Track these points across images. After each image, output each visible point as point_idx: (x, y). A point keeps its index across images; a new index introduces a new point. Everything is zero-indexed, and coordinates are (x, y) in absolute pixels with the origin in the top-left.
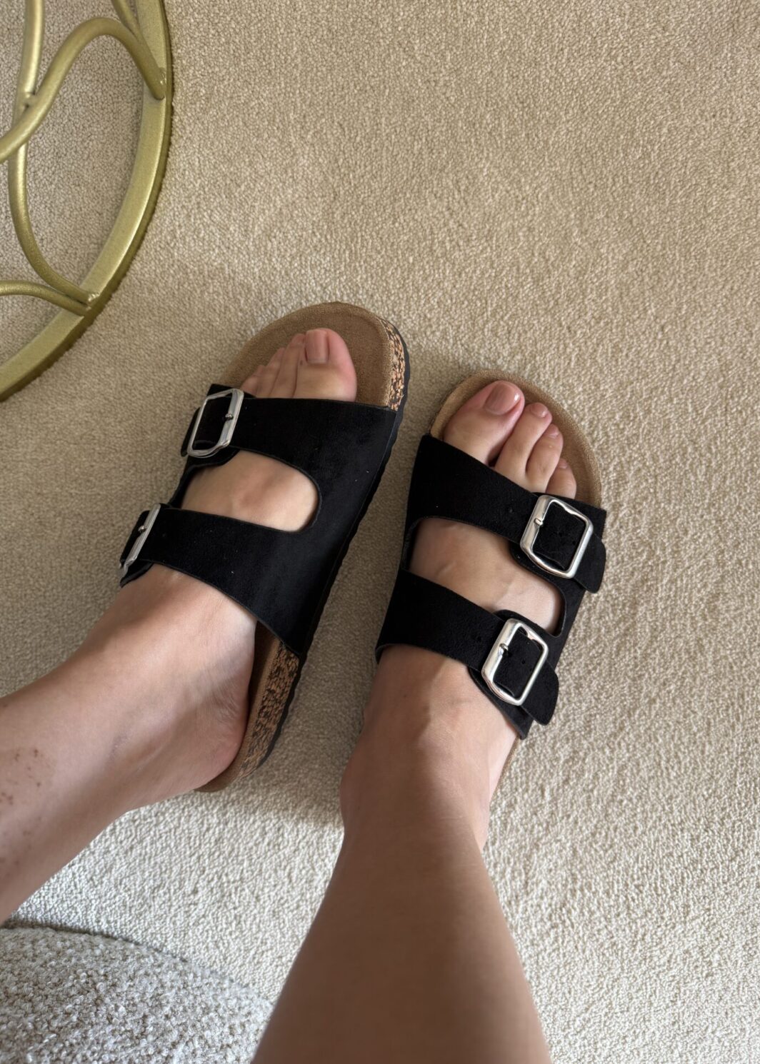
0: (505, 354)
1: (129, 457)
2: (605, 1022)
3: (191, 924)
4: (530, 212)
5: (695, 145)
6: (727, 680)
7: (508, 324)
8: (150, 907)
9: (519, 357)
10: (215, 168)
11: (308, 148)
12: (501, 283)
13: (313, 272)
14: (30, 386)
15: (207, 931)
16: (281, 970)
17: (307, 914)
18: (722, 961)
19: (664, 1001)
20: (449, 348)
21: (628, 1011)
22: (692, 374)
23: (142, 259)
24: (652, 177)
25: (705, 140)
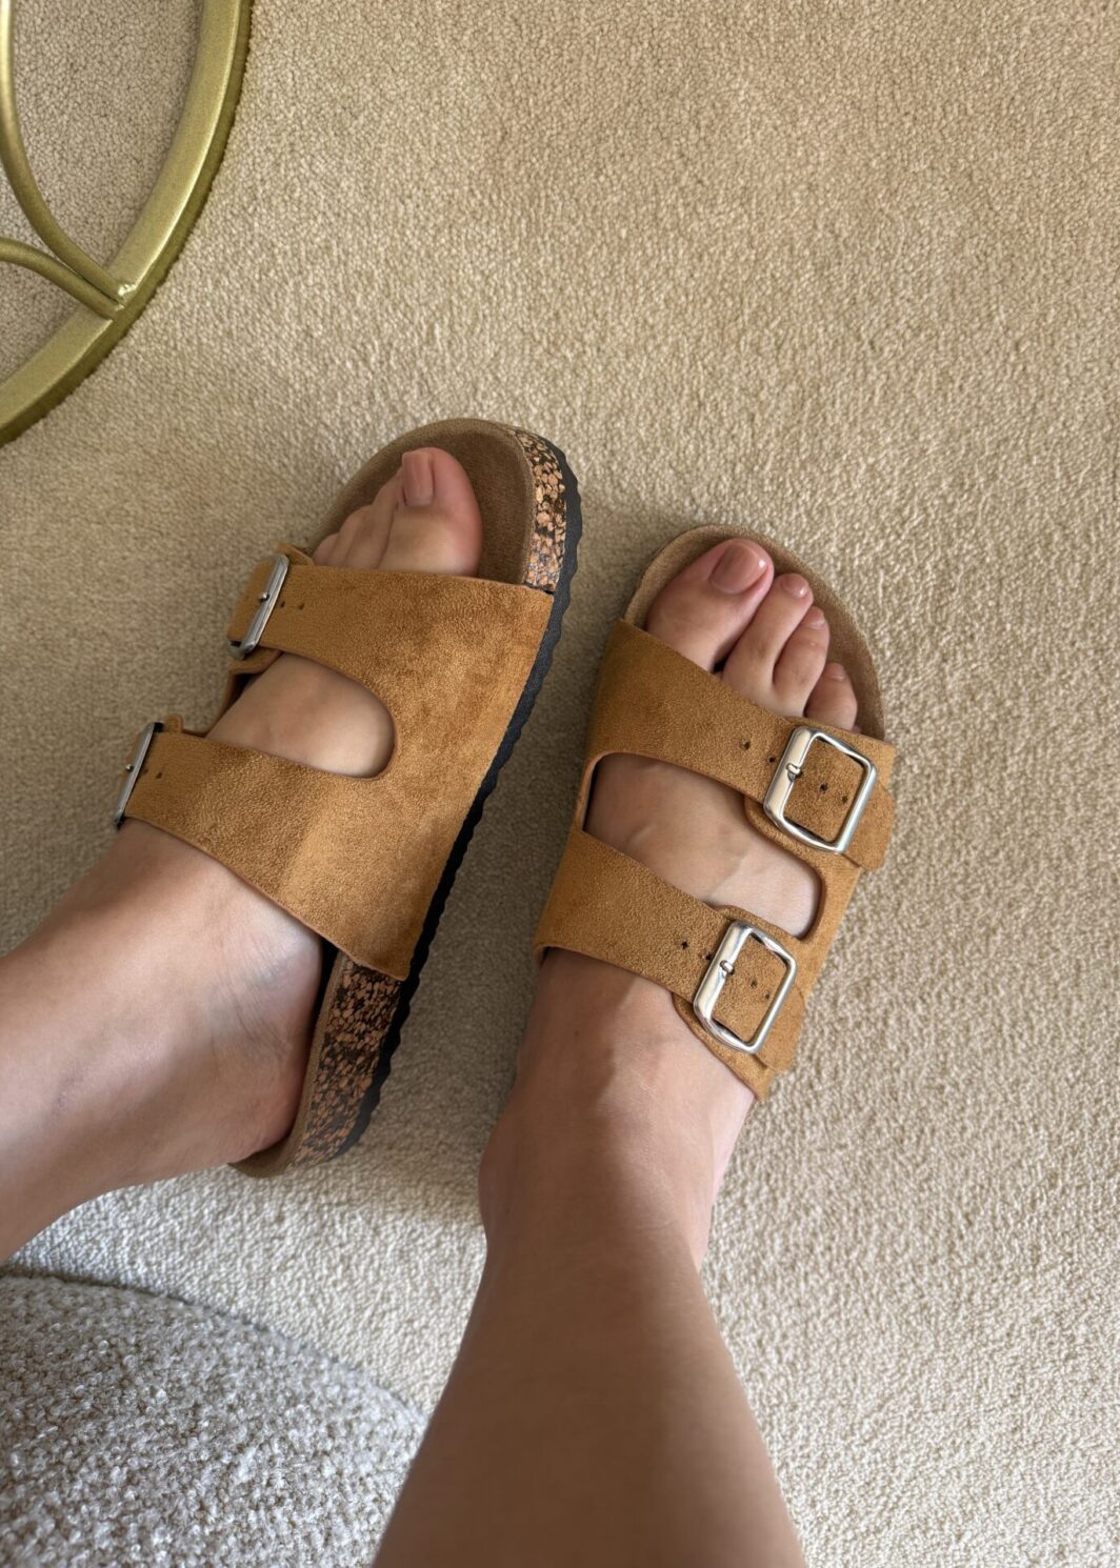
0: (772, 384)
1: (181, 543)
2: (909, 1426)
3: (274, 1268)
4: (811, 158)
5: (1073, 55)
6: (1108, 900)
7: (776, 334)
8: (212, 1242)
9: (793, 387)
10: (320, 89)
11: (463, 57)
12: (764, 271)
13: (470, 252)
14: (29, 432)
15: (299, 1280)
16: (412, 1341)
17: (452, 1255)
18: (1091, 1336)
19: (1000, 1396)
20: (684, 371)
21: (944, 1410)
22: (1062, 419)
23: (204, 232)
24: (1004, 106)
25: (1089, 46)
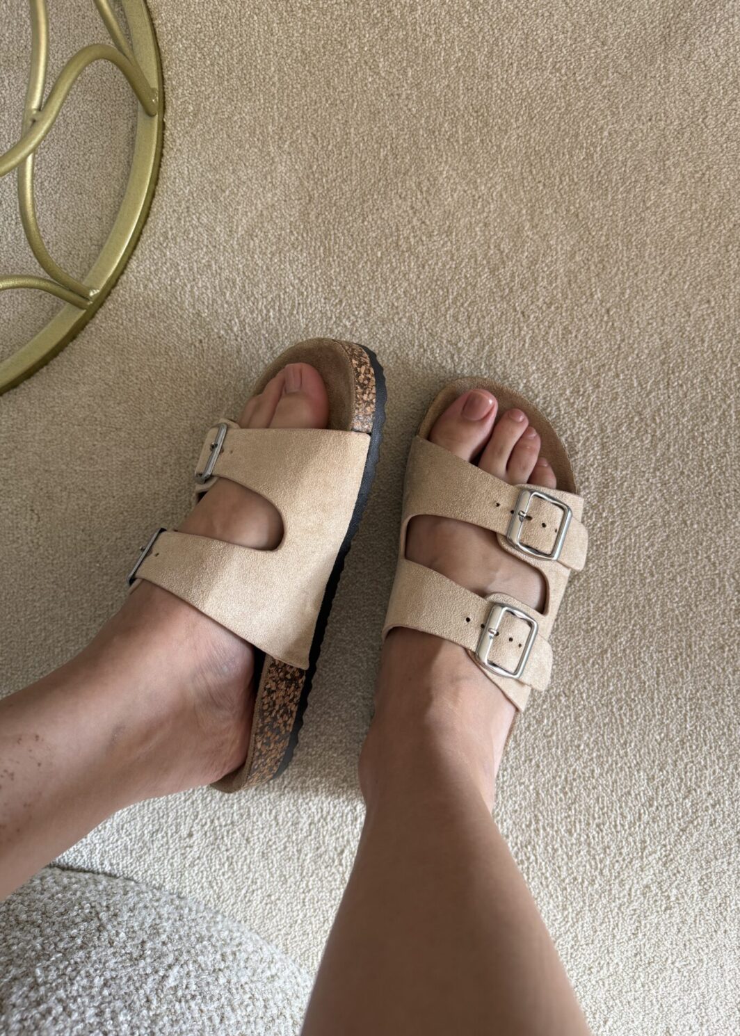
0: (466, 338)
1: (129, 434)
2: (572, 954)
3: (187, 866)
4: (486, 209)
5: (634, 146)
6: (674, 632)
7: (468, 311)
8: (149, 850)
9: (478, 340)
10: (203, 176)
11: (285, 157)
12: (460, 274)
13: (291, 267)
14: (38, 374)
15: (202, 872)
16: (271, 908)
17: (293, 855)
18: (679, 896)
19: (626, 934)
20: (415, 332)
21: (592, 943)
22: (636, 352)
23: (138, 258)
24: (595, 176)
25: (642, 141)
